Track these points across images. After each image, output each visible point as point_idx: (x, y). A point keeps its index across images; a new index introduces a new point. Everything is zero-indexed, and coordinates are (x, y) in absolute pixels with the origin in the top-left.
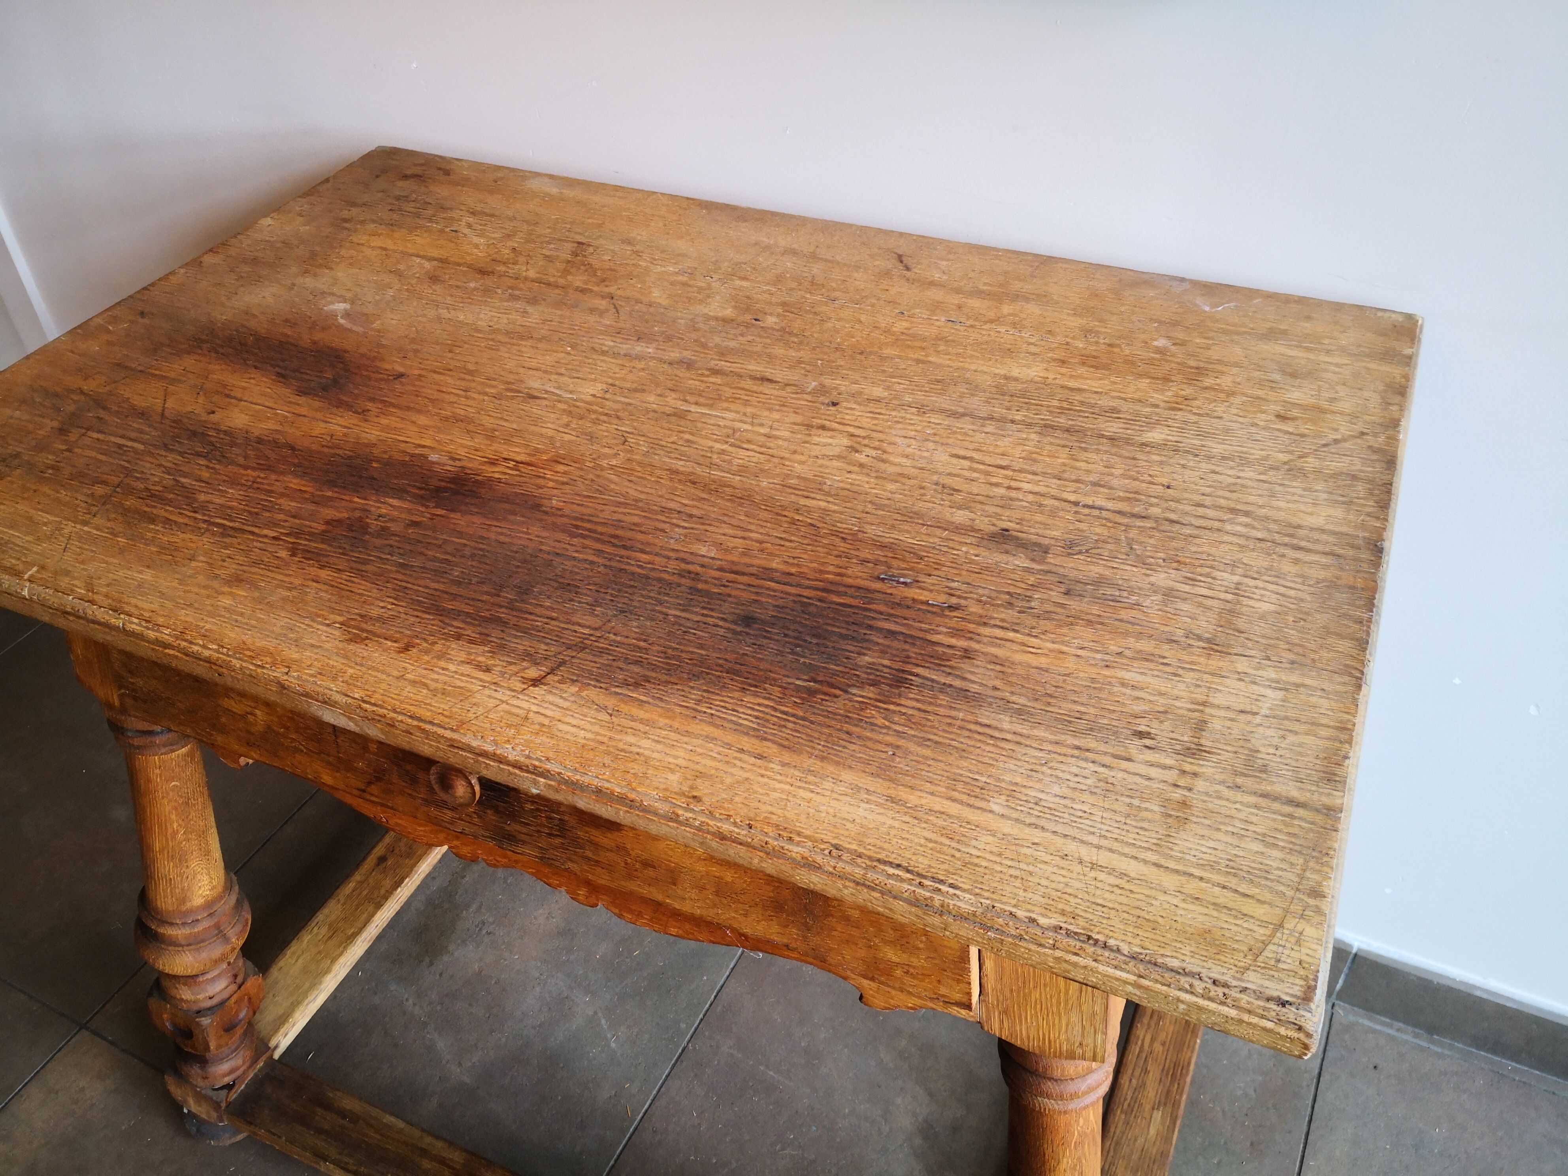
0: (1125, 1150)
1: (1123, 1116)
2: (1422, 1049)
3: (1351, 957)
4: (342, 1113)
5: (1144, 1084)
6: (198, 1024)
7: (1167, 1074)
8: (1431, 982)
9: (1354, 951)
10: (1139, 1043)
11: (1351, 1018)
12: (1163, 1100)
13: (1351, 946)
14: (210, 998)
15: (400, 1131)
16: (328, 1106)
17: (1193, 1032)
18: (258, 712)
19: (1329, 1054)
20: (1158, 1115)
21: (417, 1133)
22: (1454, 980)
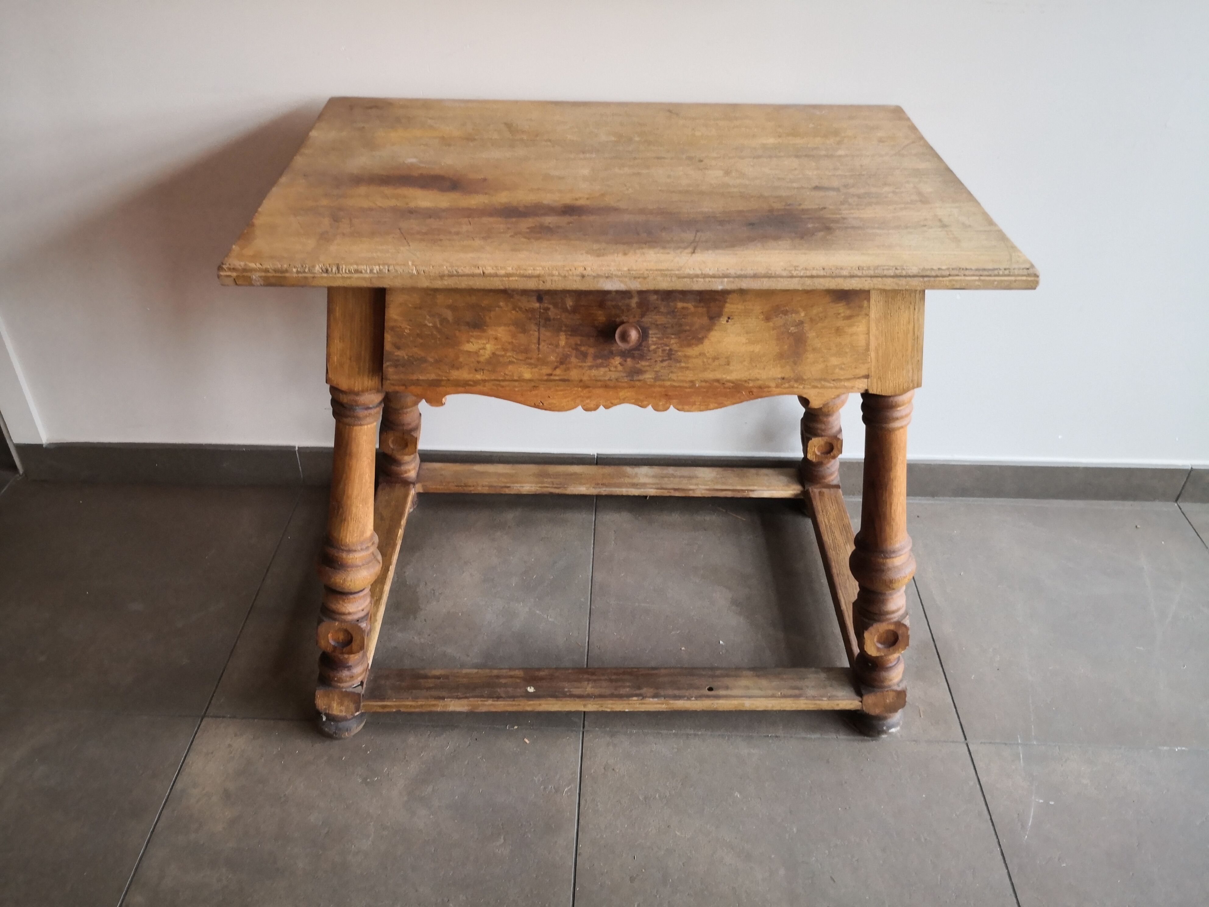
4: (438, 677)
6: (360, 628)
14: (363, 610)
15: (477, 673)
16: (426, 677)
18: (488, 346)
21: (487, 671)
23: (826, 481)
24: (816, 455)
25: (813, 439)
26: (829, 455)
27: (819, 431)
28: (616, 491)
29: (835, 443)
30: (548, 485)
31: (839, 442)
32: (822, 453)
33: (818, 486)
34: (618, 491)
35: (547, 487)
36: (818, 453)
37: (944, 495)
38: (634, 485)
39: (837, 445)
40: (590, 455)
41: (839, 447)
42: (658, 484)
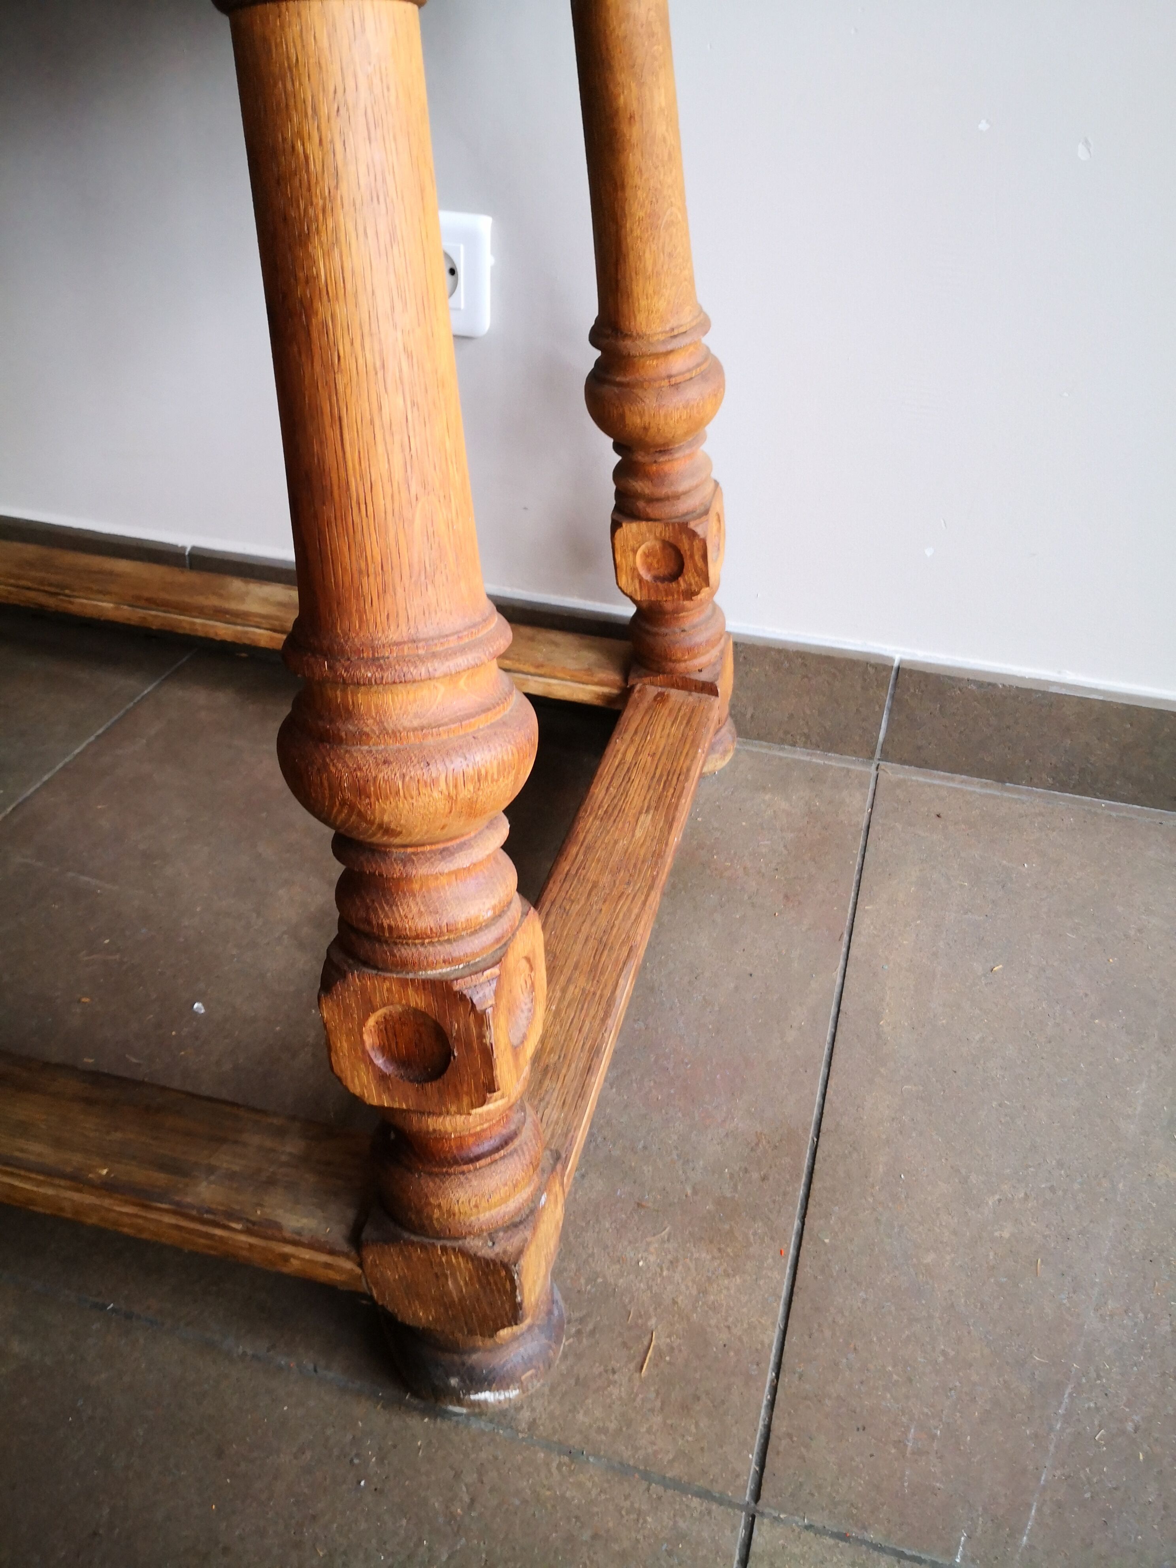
0: (601, 853)
1: (598, 822)
2: (995, 797)
3: (893, 673)
5: (626, 793)
7: (659, 781)
8: (994, 685)
9: (896, 664)
10: (620, 756)
11: (901, 776)
12: (653, 804)
13: (893, 660)
17: (693, 741)
19: (878, 808)
20: (646, 820)
22: (1022, 679)
23: (681, 666)
24: (641, 580)
25: (624, 525)
26: (674, 585)
27: (641, 504)
28: (181, 621)
29: (685, 545)
30: (30, 584)
31: (696, 543)
32: (656, 578)
33: (660, 678)
34: (184, 625)
35: (29, 589)
36: (647, 576)
37: (1031, 783)
38: (220, 614)
39: (692, 556)
40: (176, 546)
41: (700, 563)
42: (277, 618)
